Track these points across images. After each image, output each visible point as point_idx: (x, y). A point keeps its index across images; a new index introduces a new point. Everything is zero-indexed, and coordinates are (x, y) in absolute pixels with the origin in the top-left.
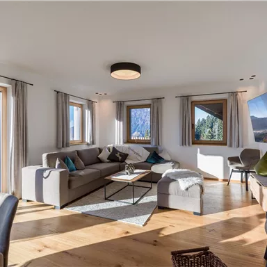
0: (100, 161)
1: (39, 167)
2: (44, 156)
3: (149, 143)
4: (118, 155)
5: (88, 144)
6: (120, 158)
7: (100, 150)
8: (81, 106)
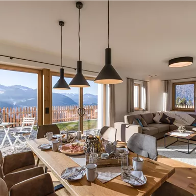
0: (154, 122)
1: (123, 123)
2: (126, 117)
3: (194, 111)
4: (167, 119)
5: (143, 110)
6: (169, 121)
7: (154, 115)
8: (139, 85)
